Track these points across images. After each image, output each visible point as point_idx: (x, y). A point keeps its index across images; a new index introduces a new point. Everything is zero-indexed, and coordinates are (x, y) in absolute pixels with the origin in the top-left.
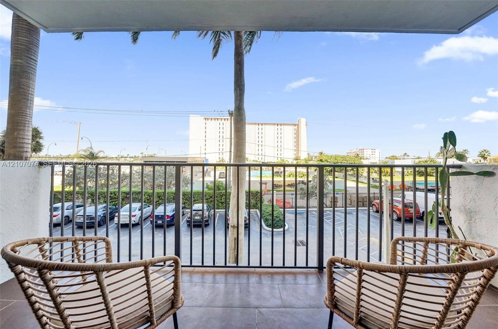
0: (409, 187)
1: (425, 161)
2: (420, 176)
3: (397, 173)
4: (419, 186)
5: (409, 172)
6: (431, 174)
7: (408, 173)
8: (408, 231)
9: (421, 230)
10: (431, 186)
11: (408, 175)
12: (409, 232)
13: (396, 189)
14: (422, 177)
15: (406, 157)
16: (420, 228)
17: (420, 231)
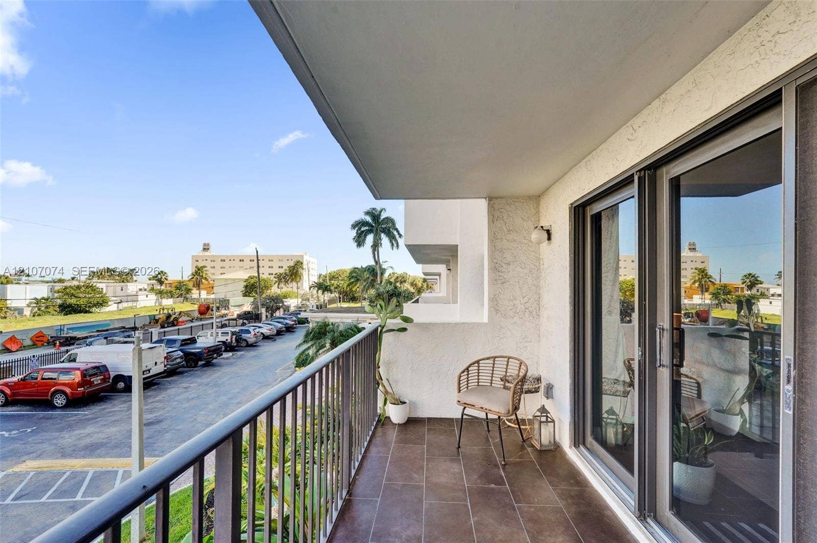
0: (53, 339)
1: (76, 288)
2: (67, 315)
3: (12, 312)
4: (75, 333)
5: (43, 309)
6: (87, 309)
7: (39, 309)
8: (97, 418)
9: (119, 409)
10: (98, 331)
11: (39, 315)
12: (100, 419)
13: (24, 347)
14: (69, 316)
15: (24, 278)
16: (114, 405)
17: (118, 411)
